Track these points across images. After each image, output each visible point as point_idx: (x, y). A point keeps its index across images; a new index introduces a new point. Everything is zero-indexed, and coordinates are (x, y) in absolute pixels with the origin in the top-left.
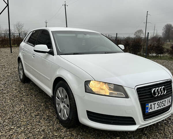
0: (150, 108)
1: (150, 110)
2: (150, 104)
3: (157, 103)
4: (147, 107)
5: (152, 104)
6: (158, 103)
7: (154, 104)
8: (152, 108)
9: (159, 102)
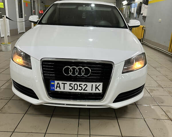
0: (57, 87)
1: (56, 88)
2: (56, 82)
3: (68, 83)
4: (52, 83)
5: (60, 82)
6: (70, 84)
7: (64, 84)
8: (59, 87)
9: (74, 83)
